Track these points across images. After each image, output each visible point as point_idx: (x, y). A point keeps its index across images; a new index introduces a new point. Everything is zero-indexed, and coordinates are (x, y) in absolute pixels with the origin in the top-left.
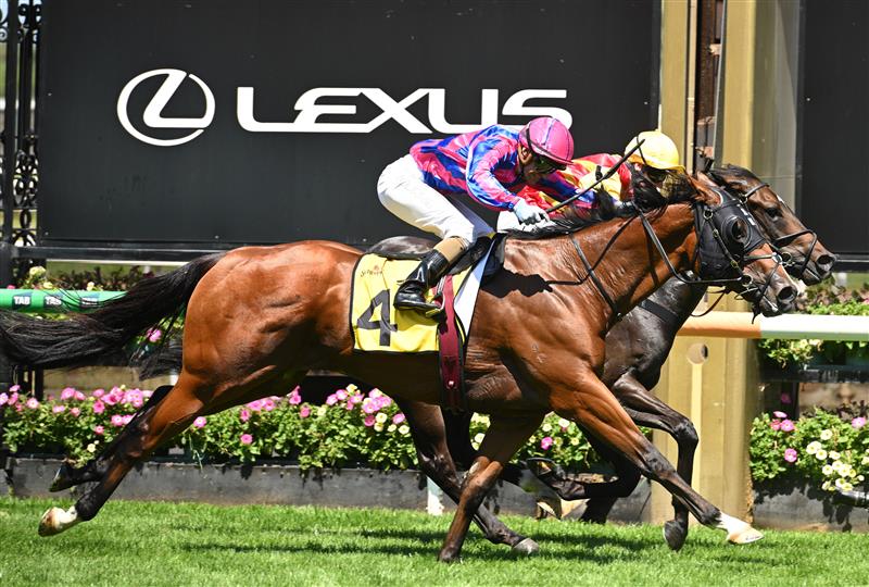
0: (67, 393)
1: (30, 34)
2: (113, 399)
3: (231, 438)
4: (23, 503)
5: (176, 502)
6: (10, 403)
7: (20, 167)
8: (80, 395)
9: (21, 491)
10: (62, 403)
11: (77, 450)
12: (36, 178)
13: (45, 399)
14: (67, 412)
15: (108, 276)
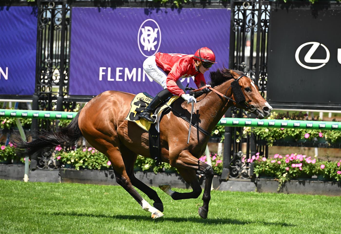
0: (276, 156)
1: (265, 30)
2: (292, 158)
3: (334, 173)
4: (260, 194)
5: (314, 194)
6: (256, 159)
7: (261, 76)
8: (281, 157)
9: (260, 190)
10: (275, 159)
11: (280, 176)
12: (267, 80)
13: (269, 158)
14: (276, 162)
15: (292, 115)
